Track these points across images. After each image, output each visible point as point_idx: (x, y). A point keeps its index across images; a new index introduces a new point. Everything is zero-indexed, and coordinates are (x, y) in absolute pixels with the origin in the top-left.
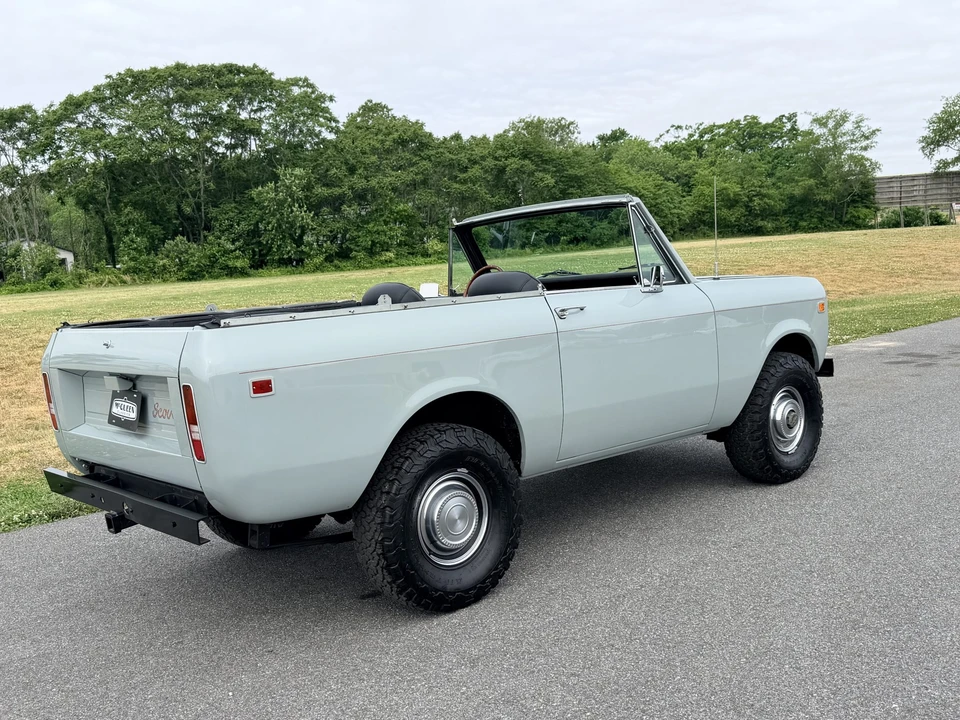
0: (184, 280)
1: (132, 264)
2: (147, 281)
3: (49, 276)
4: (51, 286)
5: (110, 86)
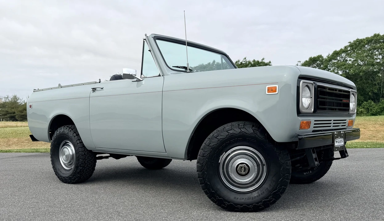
5: (349, 46)
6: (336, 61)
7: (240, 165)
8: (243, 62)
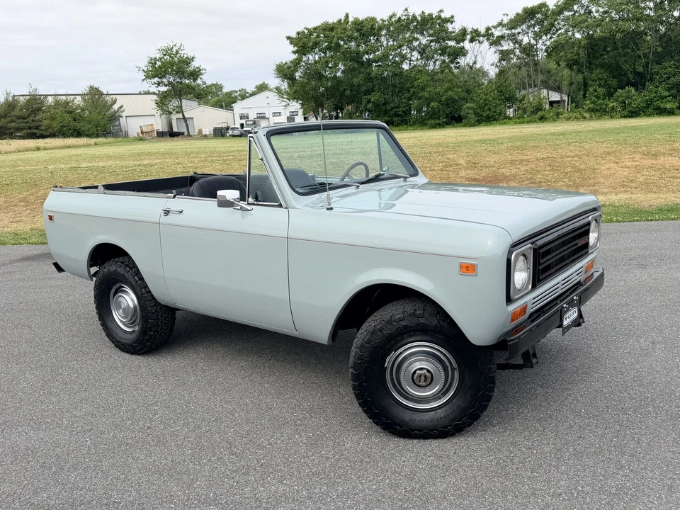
0: (625, 117)
1: (591, 106)
2: (600, 118)
3: (540, 113)
4: (540, 120)
6: (571, 13)
7: (418, 372)
8: (403, 18)
